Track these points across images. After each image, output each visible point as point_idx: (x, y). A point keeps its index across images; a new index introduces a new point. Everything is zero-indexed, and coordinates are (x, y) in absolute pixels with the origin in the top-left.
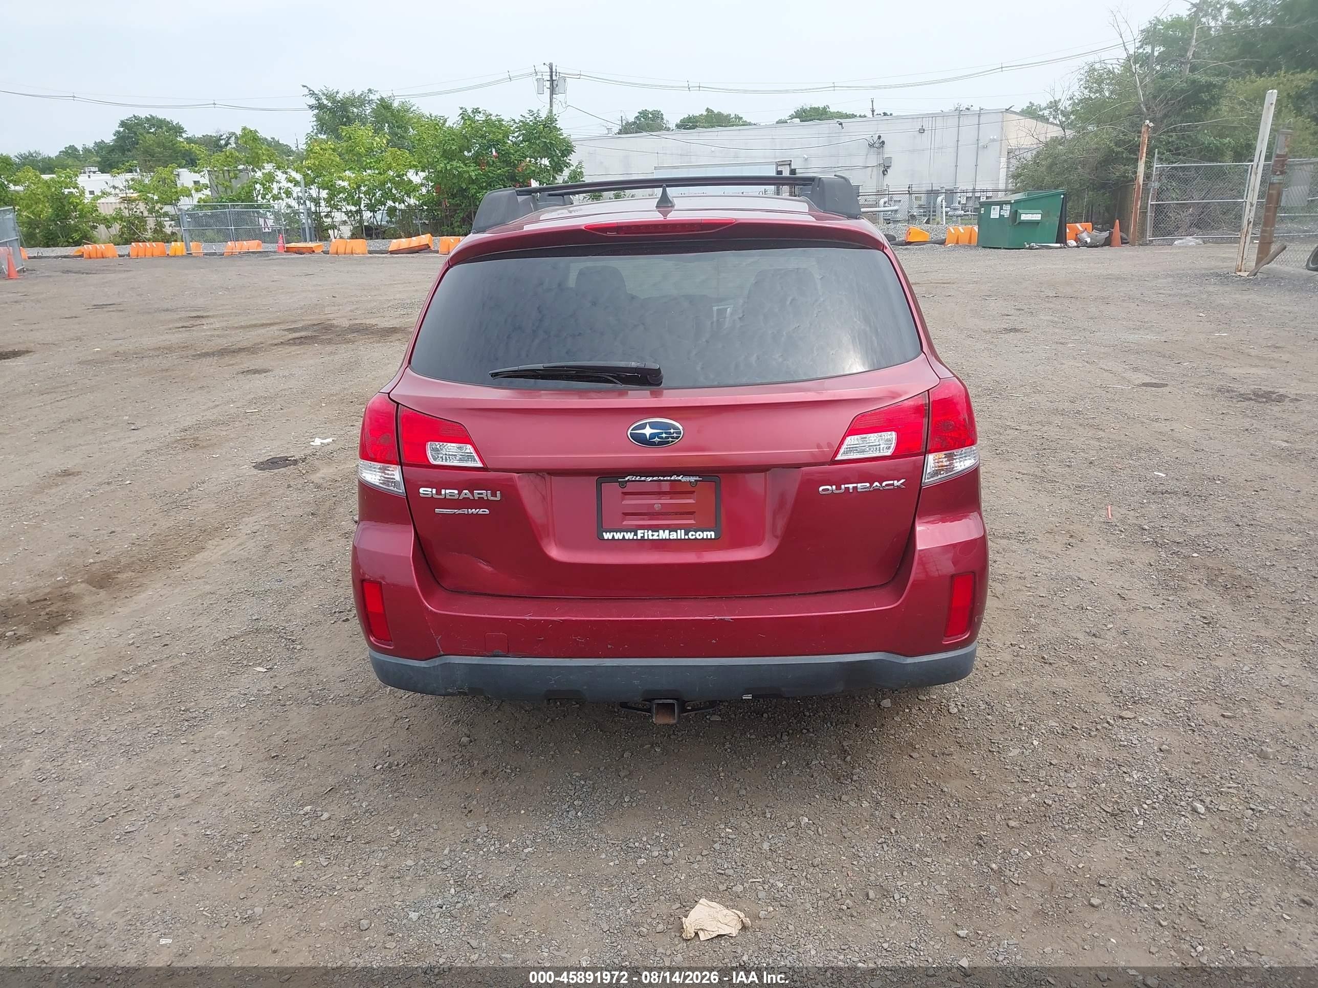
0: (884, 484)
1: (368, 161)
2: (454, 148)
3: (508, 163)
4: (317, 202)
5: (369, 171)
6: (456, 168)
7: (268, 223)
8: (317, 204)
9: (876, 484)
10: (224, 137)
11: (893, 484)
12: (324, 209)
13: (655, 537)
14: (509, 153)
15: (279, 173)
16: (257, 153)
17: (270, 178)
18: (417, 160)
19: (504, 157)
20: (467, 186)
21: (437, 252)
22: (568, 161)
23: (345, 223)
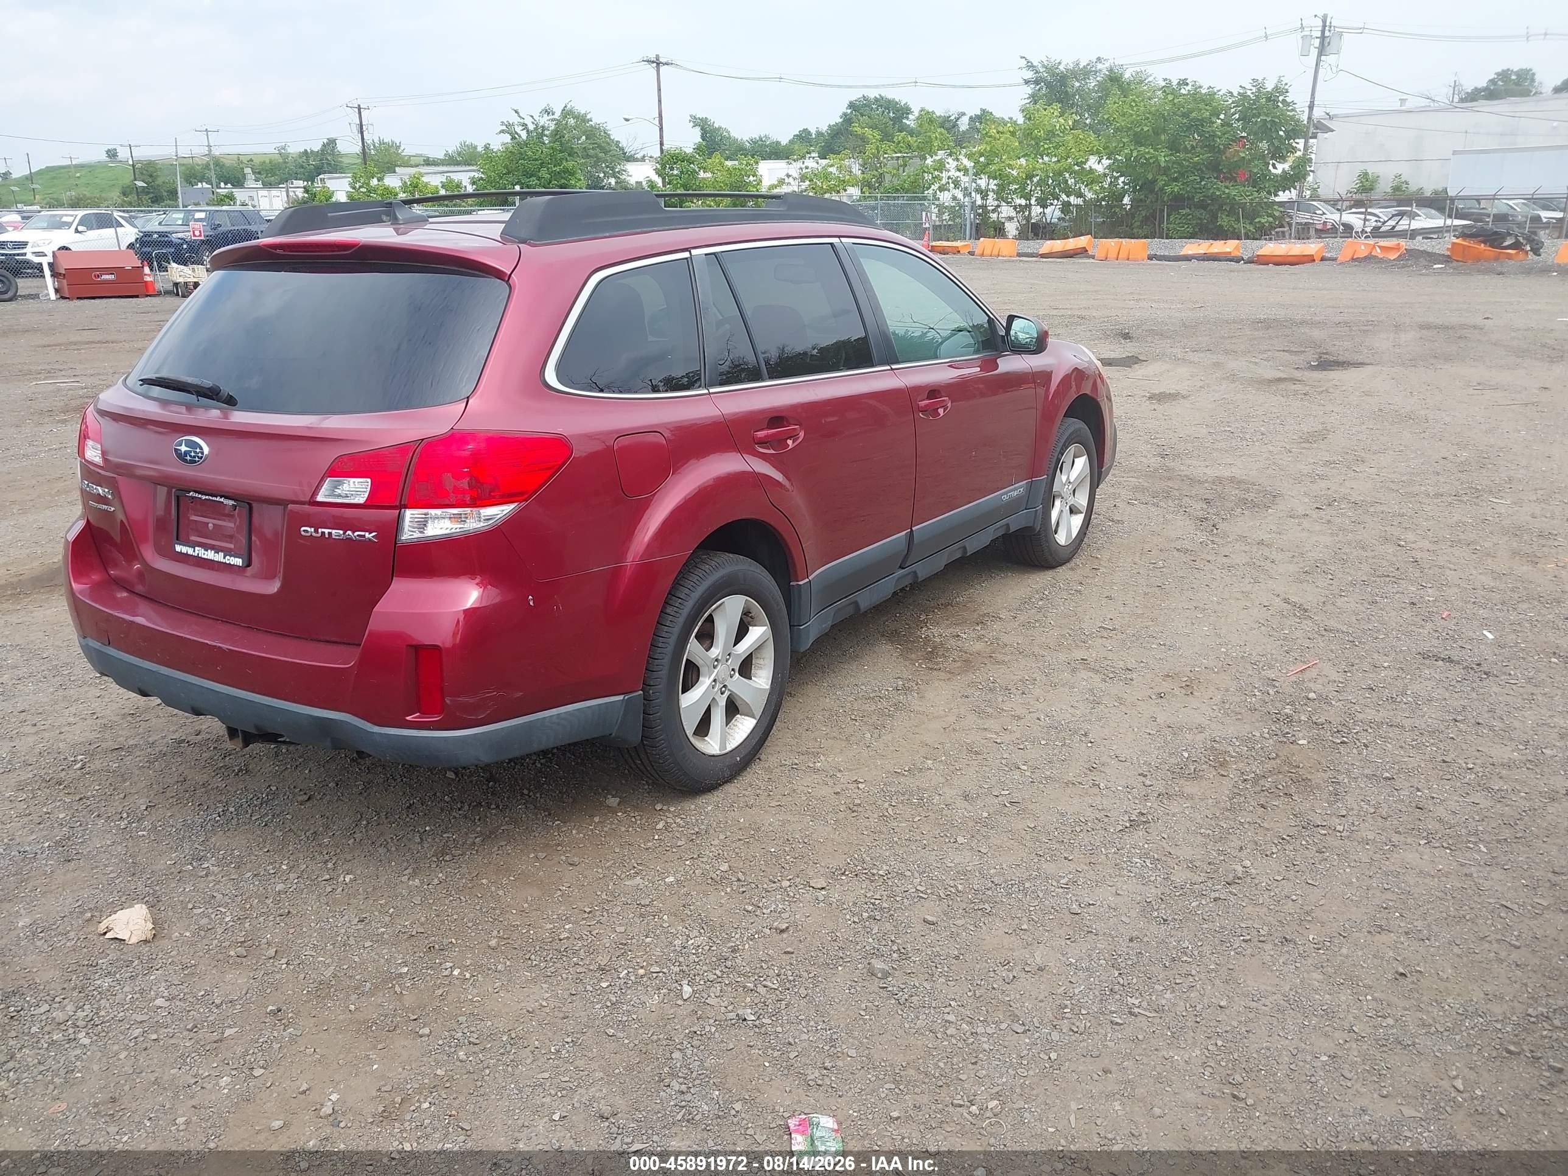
0: (356, 533)
1: (1046, 146)
2: (1146, 129)
3: (1212, 148)
4: (984, 194)
5: (1046, 159)
6: (1143, 155)
7: (931, 217)
8: (985, 197)
9: (349, 532)
10: (952, 118)
11: (364, 536)
12: (991, 202)
13: (205, 557)
14: (1215, 136)
15: (950, 160)
16: (930, 137)
17: (941, 166)
18: (1102, 145)
19: (1209, 142)
20: (1154, 177)
21: (1093, 257)
22: (1294, 145)
23: (1010, 219)
